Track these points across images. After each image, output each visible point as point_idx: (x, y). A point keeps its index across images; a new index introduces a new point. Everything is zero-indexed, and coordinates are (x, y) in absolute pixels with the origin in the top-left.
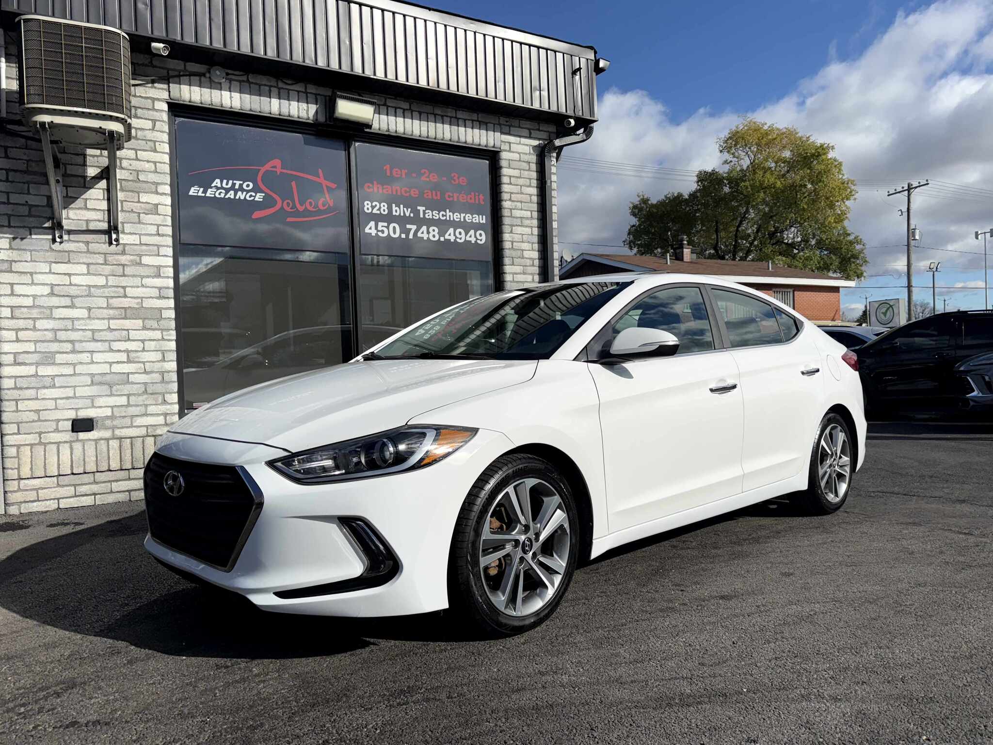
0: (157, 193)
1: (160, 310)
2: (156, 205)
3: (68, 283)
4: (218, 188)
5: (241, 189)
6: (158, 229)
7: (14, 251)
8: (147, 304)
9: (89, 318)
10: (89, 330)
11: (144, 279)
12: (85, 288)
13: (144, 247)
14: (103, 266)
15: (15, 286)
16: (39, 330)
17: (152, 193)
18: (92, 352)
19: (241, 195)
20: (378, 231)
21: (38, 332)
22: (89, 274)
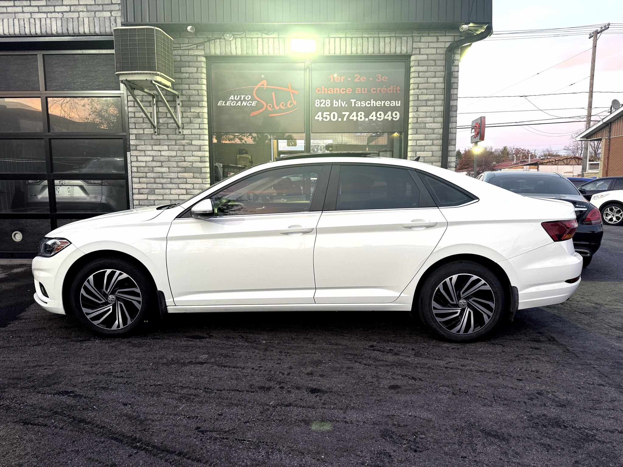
0: (199, 106)
1: (201, 168)
2: (199, 113)
3: (160, 155)
4: (232, 101)
5: (245, 100)
6: (199, 125)
7: (138, 141)
8: (195, 165)
9: (169, 172)
10: (169, 178)
11: (193, 152)
12: (167, 157)
13: (193, 136)
14: (175, 146)
15: (138, 157)
16: (148, 178)
17: (196, 106)
18: (171, 189)
19: (244, 103)
20: (323, 118)
21: (148, 179)
22: (169, 150)
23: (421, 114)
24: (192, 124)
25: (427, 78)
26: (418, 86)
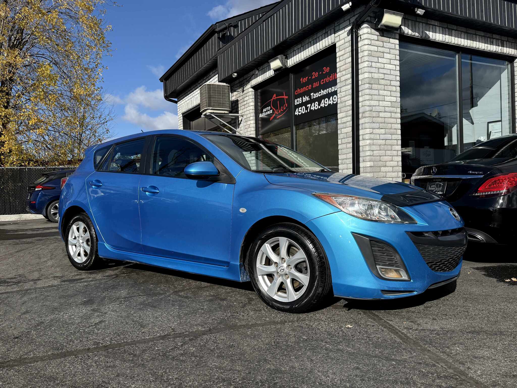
0: (250, 120)
4: (264, 112)
5: (268, 110)
19: (268, 113)
20: (299, 112)
23: (343, 94)
25: (345, 59)
26: (340, 69)
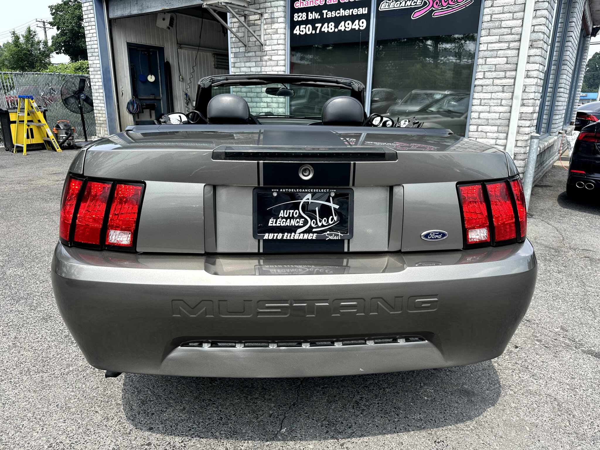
0: (277, 22)
2: (277, 29)
6: (278, 41)
7: (236, 59)
11: (272, 67)
13: (273, 52)
14: (260, 62)
18: (257, 102)
22: (256, 66)
23: (496, 10)
24: (272, 41)
